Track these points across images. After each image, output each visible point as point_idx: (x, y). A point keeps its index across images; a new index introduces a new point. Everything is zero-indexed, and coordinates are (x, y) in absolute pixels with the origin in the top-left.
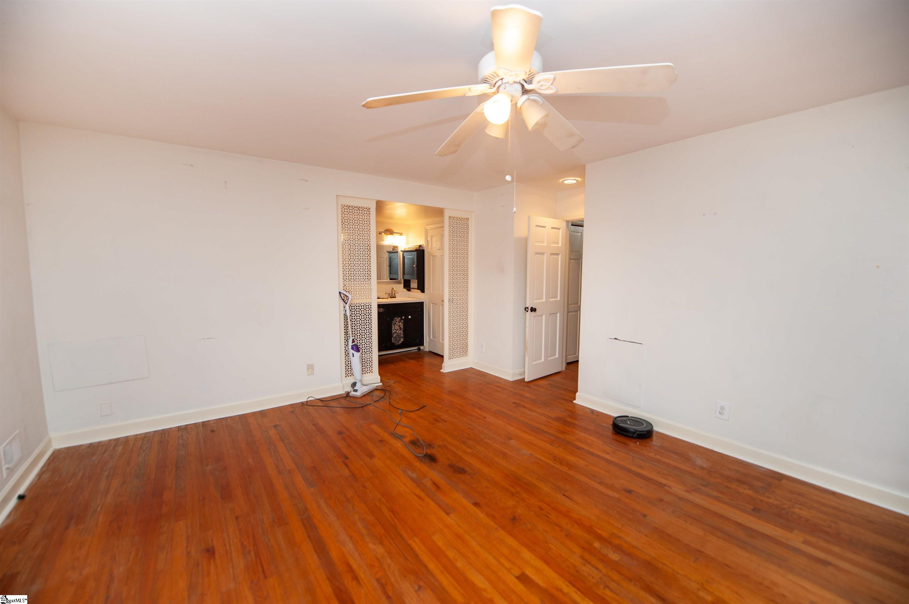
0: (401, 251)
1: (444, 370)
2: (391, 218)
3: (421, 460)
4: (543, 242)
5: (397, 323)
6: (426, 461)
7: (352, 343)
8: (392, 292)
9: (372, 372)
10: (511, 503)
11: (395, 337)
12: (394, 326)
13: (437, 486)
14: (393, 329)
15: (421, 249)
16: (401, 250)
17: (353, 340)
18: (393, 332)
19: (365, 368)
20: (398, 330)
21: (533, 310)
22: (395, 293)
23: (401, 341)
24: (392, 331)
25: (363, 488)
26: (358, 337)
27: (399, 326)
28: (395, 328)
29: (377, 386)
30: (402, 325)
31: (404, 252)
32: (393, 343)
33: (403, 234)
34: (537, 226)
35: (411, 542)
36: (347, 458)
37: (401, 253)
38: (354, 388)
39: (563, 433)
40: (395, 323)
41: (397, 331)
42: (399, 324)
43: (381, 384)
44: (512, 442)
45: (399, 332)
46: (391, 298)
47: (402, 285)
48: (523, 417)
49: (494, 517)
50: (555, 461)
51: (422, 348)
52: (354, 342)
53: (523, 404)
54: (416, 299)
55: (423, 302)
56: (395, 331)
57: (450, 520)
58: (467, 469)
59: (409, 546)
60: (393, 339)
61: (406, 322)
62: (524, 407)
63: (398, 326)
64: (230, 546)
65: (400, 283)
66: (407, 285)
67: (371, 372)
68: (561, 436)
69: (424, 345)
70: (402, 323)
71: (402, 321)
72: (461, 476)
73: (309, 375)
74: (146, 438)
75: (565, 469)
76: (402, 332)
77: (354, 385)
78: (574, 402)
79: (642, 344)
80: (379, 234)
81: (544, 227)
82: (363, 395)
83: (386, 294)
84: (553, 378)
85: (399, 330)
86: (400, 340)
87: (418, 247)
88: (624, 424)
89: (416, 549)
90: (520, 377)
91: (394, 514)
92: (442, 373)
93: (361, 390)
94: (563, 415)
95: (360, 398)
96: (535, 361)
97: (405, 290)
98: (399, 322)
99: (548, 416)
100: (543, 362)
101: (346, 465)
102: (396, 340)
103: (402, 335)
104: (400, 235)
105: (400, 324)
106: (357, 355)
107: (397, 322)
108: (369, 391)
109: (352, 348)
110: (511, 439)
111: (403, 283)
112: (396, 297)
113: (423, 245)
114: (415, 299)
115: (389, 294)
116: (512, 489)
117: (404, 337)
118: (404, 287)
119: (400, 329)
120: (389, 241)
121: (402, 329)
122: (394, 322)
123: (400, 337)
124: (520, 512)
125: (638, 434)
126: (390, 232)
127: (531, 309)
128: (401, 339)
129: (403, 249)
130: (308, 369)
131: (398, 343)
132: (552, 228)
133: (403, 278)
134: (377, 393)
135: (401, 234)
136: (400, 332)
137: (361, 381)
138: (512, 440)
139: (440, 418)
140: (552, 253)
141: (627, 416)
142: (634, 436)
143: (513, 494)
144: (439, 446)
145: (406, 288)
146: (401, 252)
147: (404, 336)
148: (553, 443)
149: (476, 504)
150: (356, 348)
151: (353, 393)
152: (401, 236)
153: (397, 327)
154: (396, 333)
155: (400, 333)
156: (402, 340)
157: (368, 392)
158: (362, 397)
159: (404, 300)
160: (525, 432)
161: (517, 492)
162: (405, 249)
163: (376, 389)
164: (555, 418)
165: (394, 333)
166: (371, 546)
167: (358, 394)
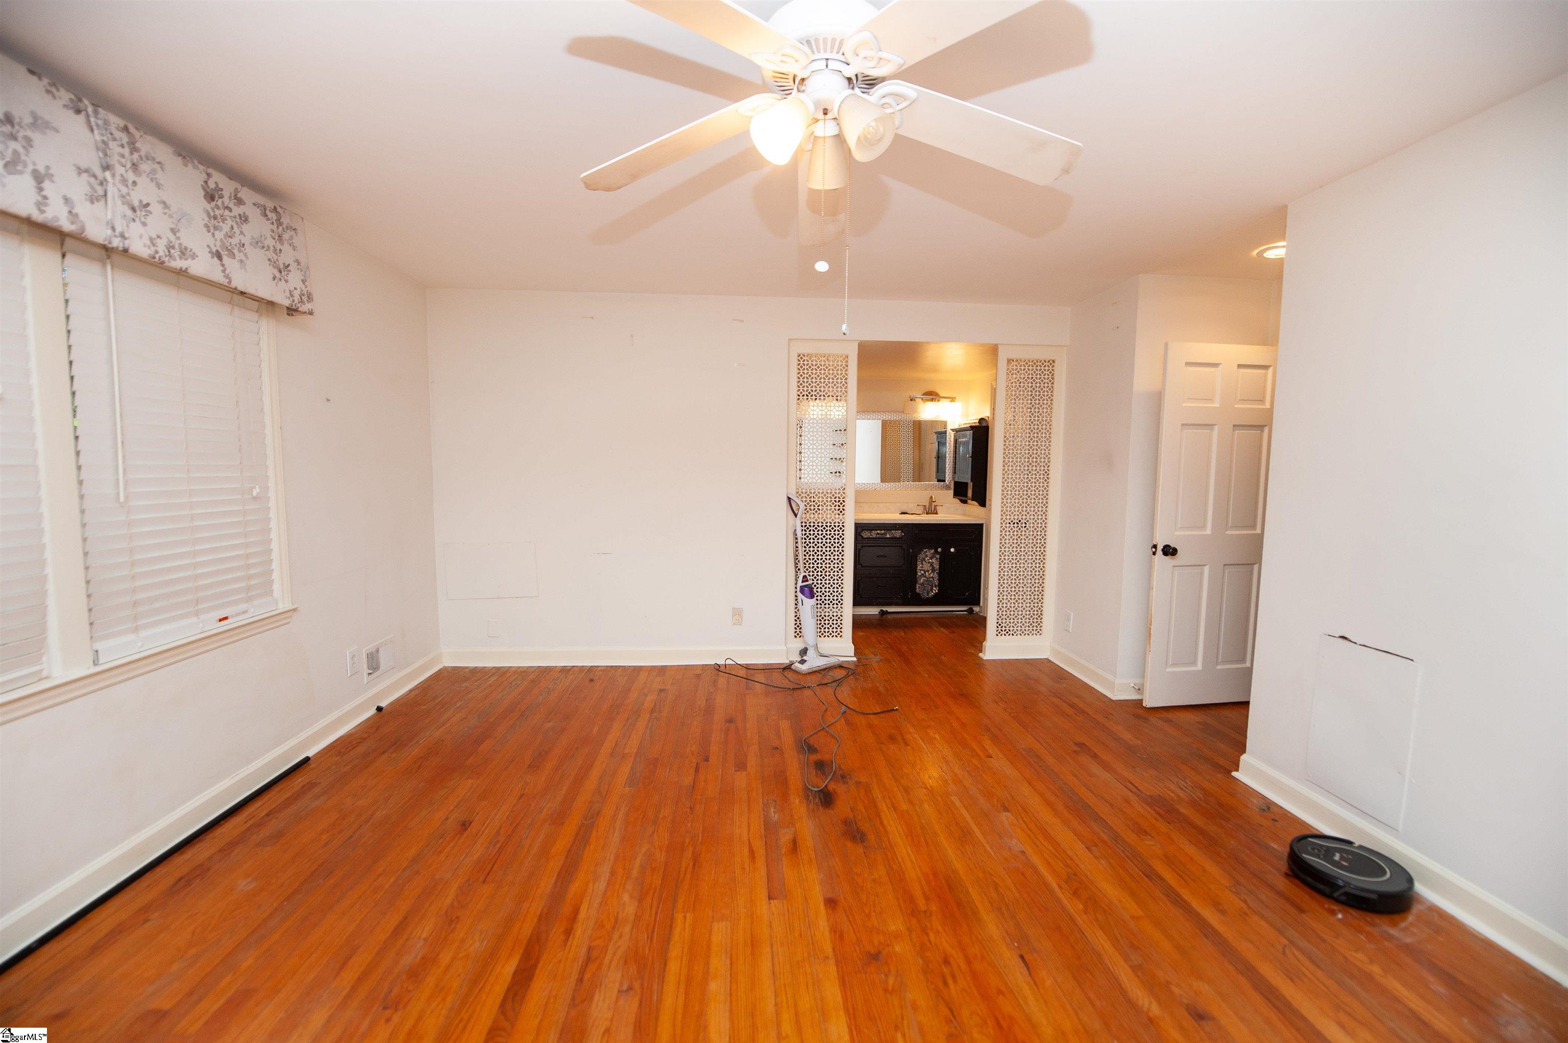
0: (952, 430)
1: (985, 654)
2: (935, 369)
3: (807, 797)
4: (1211, 400)
5: (926, 559)
6: (814, 800)
7: (803, 582)
8: (930, 504)
9: (841, 636)
10: (896, 924)
11: (922, 584)
12: (922, 564)
13: (795, 845)
14: (918, 568)
15: (984, 424)
16: (952, 428)
17: (805, 577)
18: (919, 574)
19: (826, 627)
20: (928, 571)
21: (1169, 551)
22: (936, 506)
23: (934, 592)
24: (916, 573)
25: (689, 810)
26: (819, 574)
27: (932, 565)
28: (922, 567)
29: (842, 661)
30: (938, 563)
31: (957, 431)
32: (919, 594)
33: (957, 400)
34: (1188, 364)
35: (679, 917)
36: (707, 760)
37: (953, 433)
38: (804, 658)
39: (1141, 832)
40: (924, 559)
41: (927, 573)
42: (930, 561)
43: (855, 659)
44: (1005, 817)
45: (929, 575)
46: (927, 513)
47: (951, 492)
48: (1075, 775)
49: (841, 937)
50: (1066, 882)
51: (976, 609)
52: (807, 581)
53: (1095, 751)
54: (971, 518)
55: (982, 525)
56: (922, 572)
57: (764, 908)
58: (871, 837)
59: (672, 919)
60: (917, 586)
61: (944, 559)
62: (1095, 756)
63: (929, 565)
64: (486, 828)
65: (948, 488)
66: (960, 491)
67: (839, 636)
68: (1131, 837)
69: (981, 605)
70: (937, 559)
71: (938, 556)
72: (849, 844)
73: (734, 624)
74: (523, 672)
75: (1074, 907)
76: (936, 575)
77: (804, 652)
78: (1234, 774)
79: (1412, 660)
80: (911, 400)
81: (1215, 365)
82: (811, 671)
83: (918, 507)
84: (1226, 712)
85: (930, 572)
86: (932, 590)
87: (977, 421)
88: (1319, 858)
89: (677, 931)
90: (1134, 696)
91: (694, 865)
92: (982, 659)
93: (814, 662)
94: (1179, 796)
95: (804, 674)
96: (1174, 665)
97: (957, 501)
98: (931, 558)
99: (1136, 787)
100: (1199, 671)
101: (697, 770)
102: (924, 590)
103: (936, 582)
104: (951, 401)
105: (934, 560)
106: (809, 603)
107: (927, 556)
108: (825, 667)
109: (802, 591)
110: (1006, 809)
111: (953, 489)
112: (938, 512)
113: (988, 417)
114: (968, 518)
115: (925, 506)
116: (922, 904)
117: (940, 586)
118: (956, 494)
119: (933, 570)
120: (928, 412)
121: (937, 570)
122: (922, 556)
123: (931, 584)
124: (898, 949)
125: (1346, 894)
126: (932, 396)
127: (1163, 550)
128: (934, 588)
129: (956, 427)
130: (734, 615)
131: (928, 594)
132: (1240, 366)
133: (953, 478)
134: (839, 674)
135: (953, 399)
136: (932, 575)
137: (816, 647)
138: (1008, 814)
139: (902, 736)
140: (1235, 424)
141: (1350, 843)
142: (1336, 895)
143: (914, 913)
144: (858, 783)
145: (959, 497)
146: (951, 432)
147: (939, 584)
148: (1096, 845)
149: (831, 903)
150: (808, 591)
151: (798, 666)
152: (953, 403)
153: (927, 566)
154: (925, 577)
155: (932, 577)
156: (936, 590)
157: (822, 667)
158: (809, 673)
159: (953, 518)
160: (1049, 804)
161: (925, 912)
162: (959, 426)
163: (840, 666)
164: (1151, 797)
165: (920, 576)
166: (626, 897)
167: (804, 668)
